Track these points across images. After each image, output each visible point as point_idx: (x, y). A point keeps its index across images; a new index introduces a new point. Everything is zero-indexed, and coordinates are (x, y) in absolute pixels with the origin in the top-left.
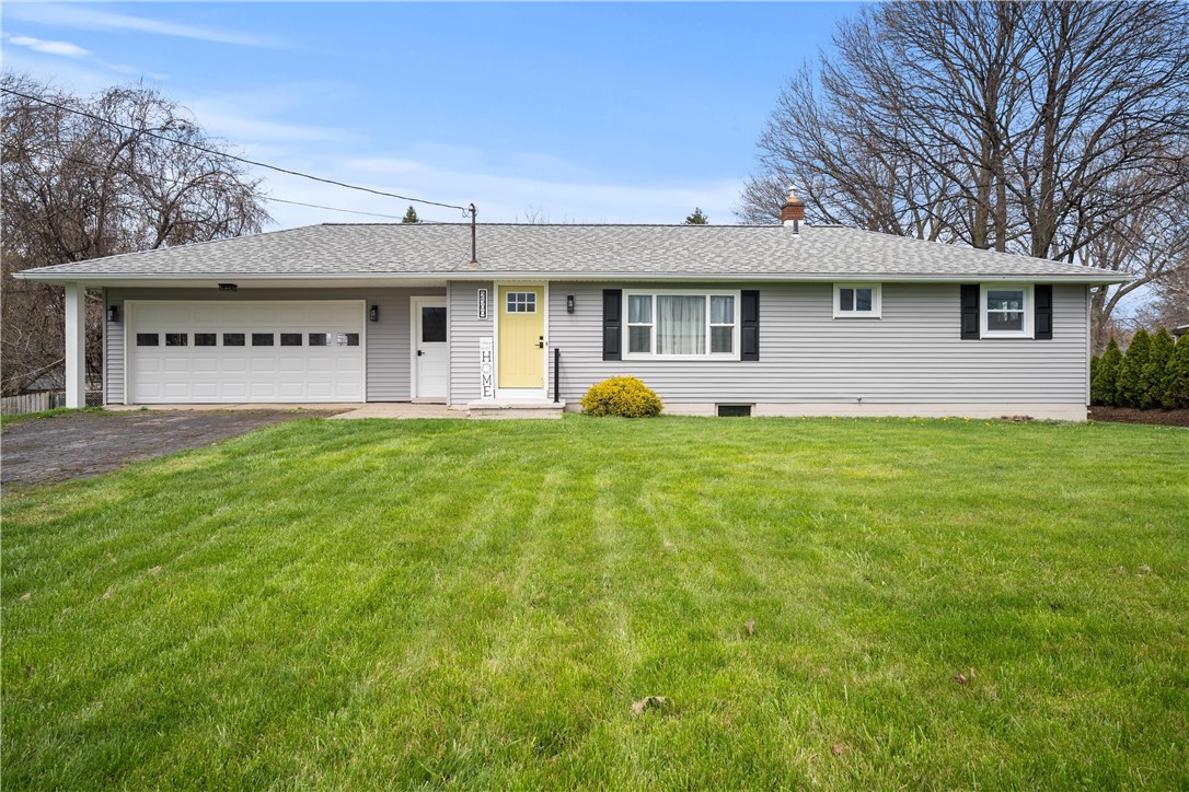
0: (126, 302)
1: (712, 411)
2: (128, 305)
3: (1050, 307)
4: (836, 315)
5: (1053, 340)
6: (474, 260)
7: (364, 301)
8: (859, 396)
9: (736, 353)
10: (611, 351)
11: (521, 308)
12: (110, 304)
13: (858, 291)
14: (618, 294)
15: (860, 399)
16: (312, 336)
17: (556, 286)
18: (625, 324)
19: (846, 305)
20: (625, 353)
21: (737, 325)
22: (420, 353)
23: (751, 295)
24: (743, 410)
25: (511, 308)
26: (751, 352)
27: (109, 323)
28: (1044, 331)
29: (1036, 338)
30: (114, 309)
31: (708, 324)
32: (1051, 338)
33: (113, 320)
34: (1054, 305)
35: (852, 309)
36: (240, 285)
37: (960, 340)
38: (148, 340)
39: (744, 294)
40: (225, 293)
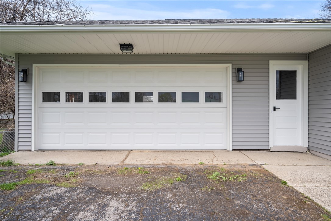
0: (34, 65)
2: (35, 68)
7: (230, 65)
12: (21, 67)
22: (275, 109)
27: (21, 83)
30: (25, 71)
33: (23, 81)
38: (51, 97)
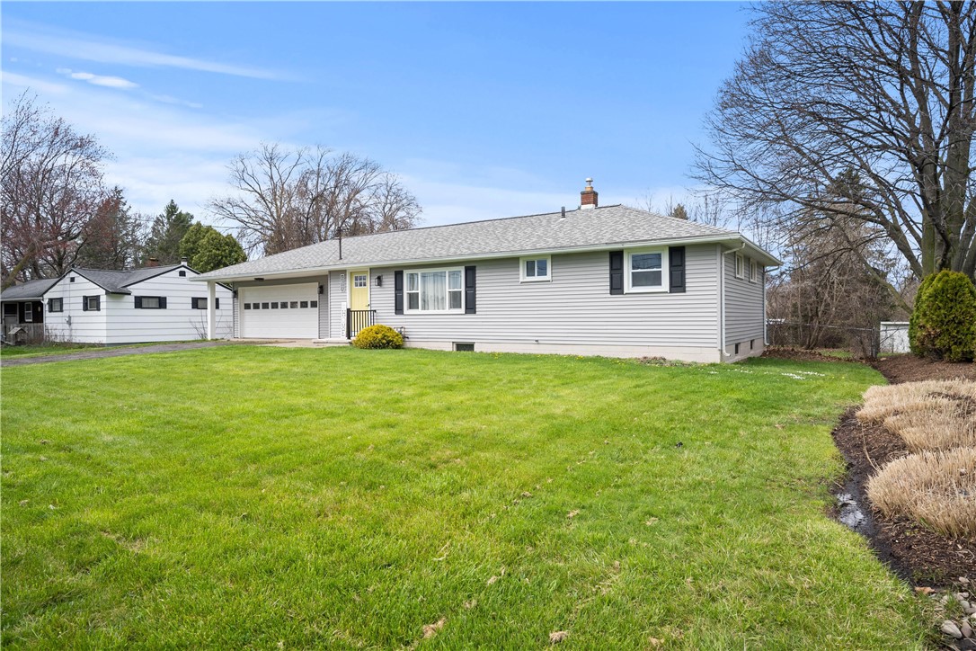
0: (238, 288)
1: (449, 347)
2: (240, 289)
3: (682, 265)
4: (521, 280)
5: (687, 293)
6: (341, 258)
7: (318, 283)
8: (537, 339)
9: (462, 310)
10: (399, 309)
11: (361, 285)
12: (234, 290)
13: (538, 262)
14: (401, 273)
15: (537, 341)
16: (302, 303)
17: (372, 270)
18: (406, 291)
19: (530, 272)
20: (406, 310)
21: (463, 289)
23: (471, 269)
24: (470, 347)
25: (357, 285)
26: (471, 308)
27: (234, 299)
28: (678, 285)
29: (670, 292)
30: (235, 292)
31: (448, 290)
32: (684, 291)
33: (235, 297)
34: (687, 263)
35: (534, 275)
36: (265, 278)
37: (610, 296)
38: (247, 306)
39: (467, 270)
40: (258, 282)
